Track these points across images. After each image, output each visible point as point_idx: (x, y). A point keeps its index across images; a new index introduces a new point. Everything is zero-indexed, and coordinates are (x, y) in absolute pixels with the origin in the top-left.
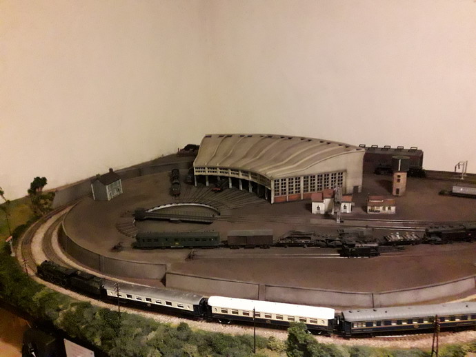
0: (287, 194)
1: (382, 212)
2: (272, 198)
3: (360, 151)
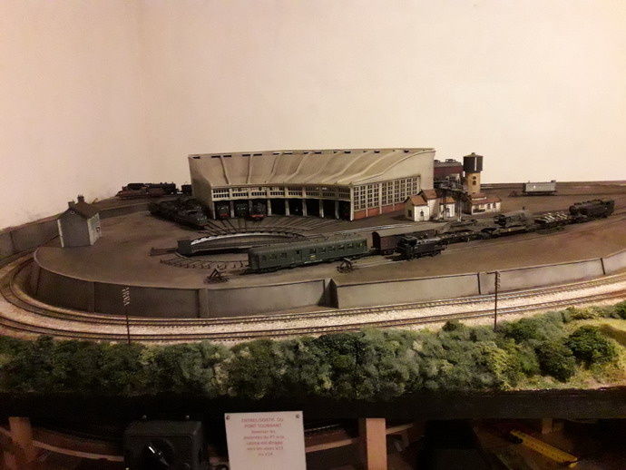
0: (367, 206)
1: (487, 211)
2: (352, 213)
3: (432, 151)
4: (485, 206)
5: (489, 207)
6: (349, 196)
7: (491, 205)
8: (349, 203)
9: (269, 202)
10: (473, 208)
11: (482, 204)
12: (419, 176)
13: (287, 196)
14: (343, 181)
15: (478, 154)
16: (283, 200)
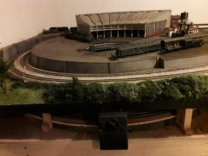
0: (150, 32)
1: (194, 33)
2: (145, 35)
3: (170, 11)
4: (193, 31)
5: (194, 32)
6: (144, 28)
7: (195, 31)
8: (144, 31)
9: (111, 32)
10: (189, 32)
11: (192, 30)
12: (166, 20)
13: (118, 29)
14: (142, 22)
15: (187, 12)
16: (116, 31)
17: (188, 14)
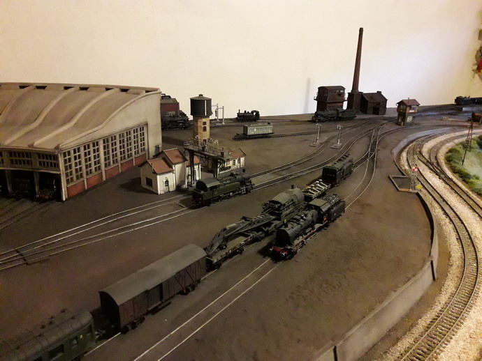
0: (85, 175)
2: (64, 190)
3: (157, 92)
4: (231, 163)
5: (234, 164)
6: (57, 166)
7: (236, 161)
11: (228, 160)
12: (147, 124)
17: (209, 101)
